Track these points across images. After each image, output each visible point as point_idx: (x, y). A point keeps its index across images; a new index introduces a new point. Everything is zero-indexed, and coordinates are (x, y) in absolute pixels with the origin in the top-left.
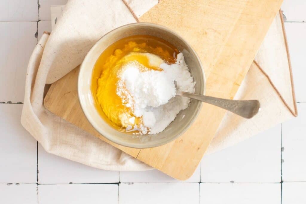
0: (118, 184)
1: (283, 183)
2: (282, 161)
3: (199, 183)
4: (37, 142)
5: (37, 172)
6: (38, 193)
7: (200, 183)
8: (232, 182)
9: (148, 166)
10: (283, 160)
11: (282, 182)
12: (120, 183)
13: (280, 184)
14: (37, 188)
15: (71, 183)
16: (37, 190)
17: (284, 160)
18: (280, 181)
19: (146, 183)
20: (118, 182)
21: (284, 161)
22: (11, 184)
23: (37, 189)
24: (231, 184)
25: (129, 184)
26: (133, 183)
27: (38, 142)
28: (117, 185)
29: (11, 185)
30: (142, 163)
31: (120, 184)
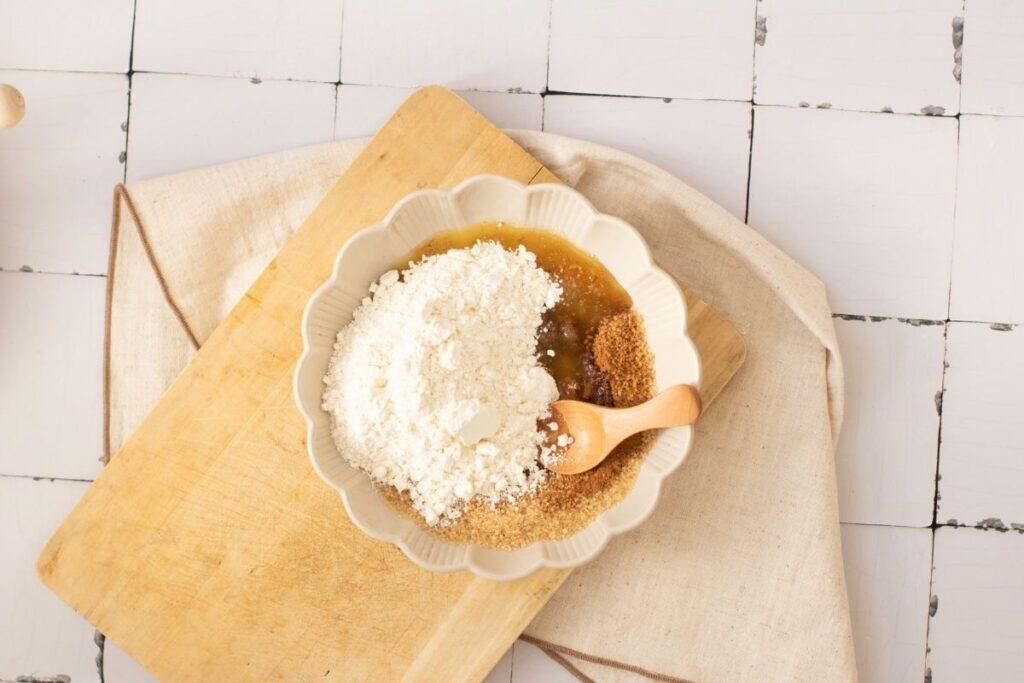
0: (547, 93)
1: (127, 70)
2: (126, 128)
3: (342, 81)
4: (749, 222)
5: (752, 133)
6: (754, 78)
7: (338, 83)
8: (256, 81)
9: (517, 141)
10: (123, 129)
11: (130, 73)
12: (543, 95)
13: (134, 69)
14: (754, 93)
15: (668, 100)
16: (754, 88)
17: (121, 130)
18: (134, 76)
19: (476, 90)
20: (547, 97)
21: (122, 127)
22: (820, 107)
23: (756, 91)
24: (260, 76)
25: (519, 91)
26: (511, 91)
27: (746, 222)
28: (550, 89)
29: (820, 104)
30: (531, 152)
31: (544, 91)
